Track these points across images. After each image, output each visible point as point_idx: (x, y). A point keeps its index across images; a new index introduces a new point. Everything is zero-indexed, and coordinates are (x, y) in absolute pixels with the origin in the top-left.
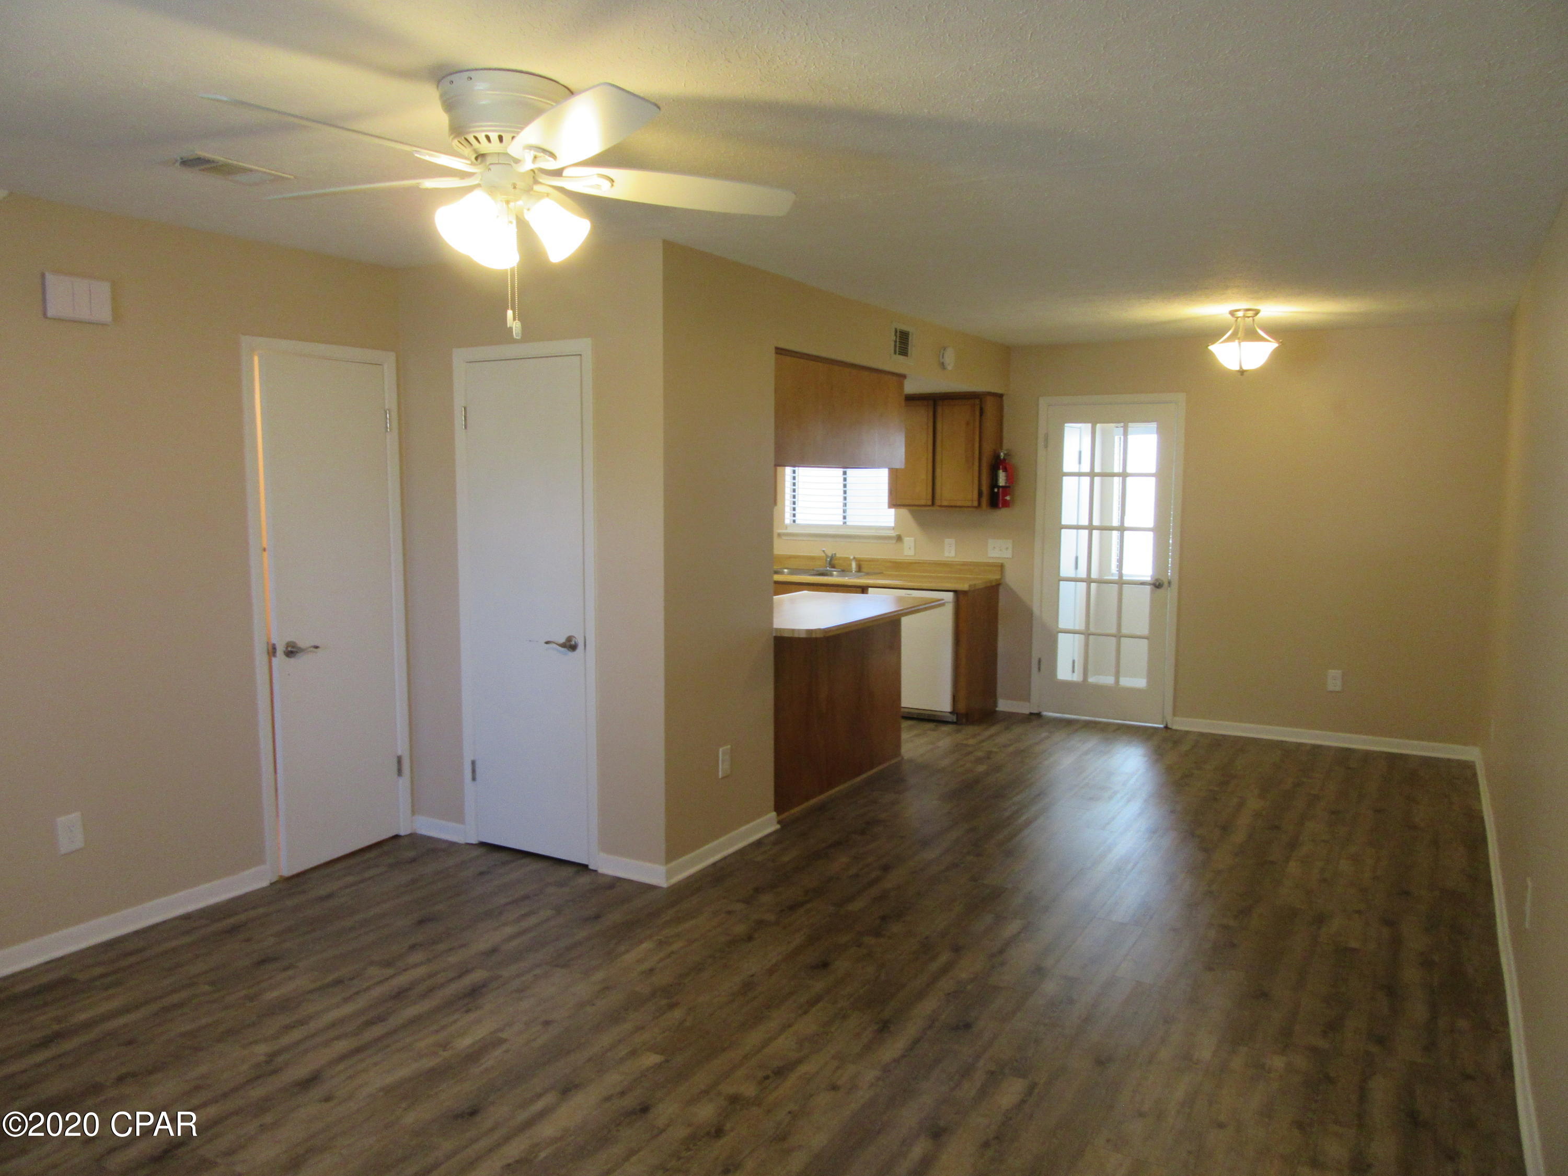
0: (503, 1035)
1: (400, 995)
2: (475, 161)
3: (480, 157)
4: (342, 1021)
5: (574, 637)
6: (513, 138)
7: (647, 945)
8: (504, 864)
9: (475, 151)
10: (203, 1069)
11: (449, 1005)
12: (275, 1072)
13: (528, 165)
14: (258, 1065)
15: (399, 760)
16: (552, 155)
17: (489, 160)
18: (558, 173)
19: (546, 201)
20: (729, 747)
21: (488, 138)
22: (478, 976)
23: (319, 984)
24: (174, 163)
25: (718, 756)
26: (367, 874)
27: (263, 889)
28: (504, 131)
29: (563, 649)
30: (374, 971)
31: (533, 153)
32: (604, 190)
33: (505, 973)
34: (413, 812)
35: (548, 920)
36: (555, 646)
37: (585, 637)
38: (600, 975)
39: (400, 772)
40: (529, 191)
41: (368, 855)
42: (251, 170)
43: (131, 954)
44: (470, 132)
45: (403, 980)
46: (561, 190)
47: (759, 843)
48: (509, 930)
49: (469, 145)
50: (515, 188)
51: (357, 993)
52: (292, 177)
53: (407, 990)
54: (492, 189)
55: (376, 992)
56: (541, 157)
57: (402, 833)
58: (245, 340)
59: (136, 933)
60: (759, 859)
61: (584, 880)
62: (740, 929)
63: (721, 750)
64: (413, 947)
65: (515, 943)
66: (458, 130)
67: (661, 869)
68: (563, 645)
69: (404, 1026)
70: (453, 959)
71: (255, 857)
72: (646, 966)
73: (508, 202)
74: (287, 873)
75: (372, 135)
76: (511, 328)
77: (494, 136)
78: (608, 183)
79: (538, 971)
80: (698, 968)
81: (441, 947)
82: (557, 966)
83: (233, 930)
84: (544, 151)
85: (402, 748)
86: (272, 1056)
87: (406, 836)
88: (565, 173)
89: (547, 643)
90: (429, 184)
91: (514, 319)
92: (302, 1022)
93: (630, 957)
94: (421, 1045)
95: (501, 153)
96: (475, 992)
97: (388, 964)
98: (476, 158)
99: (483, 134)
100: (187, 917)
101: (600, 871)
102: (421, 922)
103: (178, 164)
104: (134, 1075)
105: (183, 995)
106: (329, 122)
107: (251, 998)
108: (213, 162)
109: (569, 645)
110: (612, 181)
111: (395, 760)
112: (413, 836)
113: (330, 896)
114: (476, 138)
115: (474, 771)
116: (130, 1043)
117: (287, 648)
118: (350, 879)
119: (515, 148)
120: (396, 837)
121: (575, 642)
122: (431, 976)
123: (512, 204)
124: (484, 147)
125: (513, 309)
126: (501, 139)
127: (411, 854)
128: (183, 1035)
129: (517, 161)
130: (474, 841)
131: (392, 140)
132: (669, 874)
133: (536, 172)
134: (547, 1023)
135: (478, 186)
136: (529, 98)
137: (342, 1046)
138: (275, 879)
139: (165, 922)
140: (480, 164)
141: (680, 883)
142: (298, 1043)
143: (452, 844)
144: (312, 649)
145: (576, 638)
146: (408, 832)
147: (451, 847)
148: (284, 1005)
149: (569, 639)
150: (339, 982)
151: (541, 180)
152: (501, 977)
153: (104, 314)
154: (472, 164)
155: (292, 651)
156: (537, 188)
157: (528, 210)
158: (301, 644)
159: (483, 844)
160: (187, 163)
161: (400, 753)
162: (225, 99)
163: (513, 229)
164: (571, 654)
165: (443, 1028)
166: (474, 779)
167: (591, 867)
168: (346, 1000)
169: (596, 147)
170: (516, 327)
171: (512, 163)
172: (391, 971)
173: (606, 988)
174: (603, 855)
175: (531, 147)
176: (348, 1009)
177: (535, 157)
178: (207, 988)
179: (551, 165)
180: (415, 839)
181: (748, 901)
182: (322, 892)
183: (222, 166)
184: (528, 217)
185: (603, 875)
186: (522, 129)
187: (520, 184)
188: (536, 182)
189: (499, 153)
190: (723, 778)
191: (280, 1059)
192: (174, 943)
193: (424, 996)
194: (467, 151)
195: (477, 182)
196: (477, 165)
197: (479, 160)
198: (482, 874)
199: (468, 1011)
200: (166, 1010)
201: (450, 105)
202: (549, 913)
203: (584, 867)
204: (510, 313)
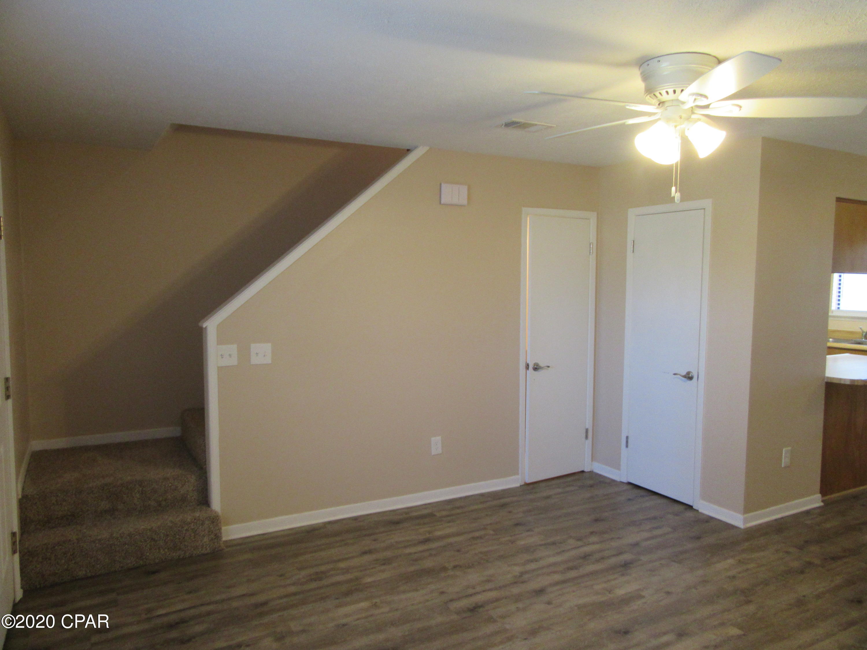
0: (643, 594)
1: (585, 557)
2: (658, 106)
3: (661, 103)
4: (555, 564)
5: (691, 372)
6: (682, 91)
7: (730, 561)
8: (642, 496)
9: (659, 100)
10: (491, 572)
11: (612, 569)
12: (523, 582)
13: (690, 104)
14: (515, 577)
15: (587, 431)
16: (706, 97)
17: (667, 104)
18: (707, 107)
19: (699, 123)
20: (790, 448)
21: (667, 92)
22: (627, 557)
23: (543, 542)
24: (501, 126)
25: (782, 454)
26: (568, 489)
27: (517, 488)
28: (676, 87)
29: (683, 379)
30: (572, 542)
31: (694, 97)
32: (736, 113)
33: (644, 558)
34: (592, 461)
35: (668, 533)
36: (679, 376)
37: (698, 373)
38: (700, 572)
39: (587, 437)
40: (688, 119)
41: (569, 479)
42: (536, 125)
43: (458, 508)
44: (657, 91)
45: (587, 549)
46: (708, 116)
47: (807, 513)
48: (646, 535)
49: (656, 97)
50: (681, 118)
51: (563, 551)
52: (555, 126)
53: (589, 555)
54: (668, 120)
55: (573, 553)
56: (698, 99)
57: (586, 470)
58: (524, 209)
59: (461, 498)
60: (809, 522)
61: (689, 514)
62: (795, 564)
63: (784, 450)
64: (592, 533)
65: (649, 542)
66: (650, 90)
67: (740, 516)
68: (684, 377)
69: (587, 575)
70: (614, 544)
71: (514, 470)
72: (730, 573)
73: (676, 127)
74: (529, 481)
75: (601, 100)
76: (674, 197)
77: (671, 91)
78: (738, 108)
79: (663, 562)
80: (766, 583)
81: (606, 536)
82: (674, 561)
83: (503, 506)
84: (701, 95)
85: (589, 424)
86: (522, 574)
87: (588, 472)
88: (710, 107)
89: (675, 374)
90: (630, 122)
91: (676, 192)
92: (536, 560)
93: (720, 566)
94: (597, 587)
95: (674, 100)
96: (626, 565)
97: (579, 539)
98: (659, 104)
99: (664, 91)
100: (482, 495)
101: (700, 511)
102: (596, 520)
103: (503, 126)
104: (460, 567)
105: (482, 533)
106: (579, 96)
107: (512, 542)
108: (519, 123)
109: (689, 377)
110: (740, 107)
111: (585, 431)
112: (591, 472)
113: (548, 497)
114: (660, 93)
115: (627, 442)
116: (458, 551)
117: (534, 366)
118: (560, 490)
119: (682, 97)
120: (583, 472)
121: (692, 375)
122: (601, 551)
123: (678, 127)
124: (665, 97)
125: (676, 186)
126: (675, 92)
127: (591, 482)
128: (481, 553)
129: (683, 103)
130: (625, 480)
131: (612, 101)
132: (745, 521)
133: (694, 107)
134: (668, 593)
135: (659, 119)
136: (693, 67)
137: (557, 577)
138: (523, 483)
139: (472, 496)
140: (661, 107)
141: (751, 528)
142: (534, 570)
143: (614, 481)
144: (546, 367)
145: (692, 373)
146: (589, 470)
147: (612, 483)
148: (527, 549)
149: (688, 373)
150: (554, 543)
151: (696, 112)
152: (641, 560)
153: (464, 201)
154: (657, 108)
155: (536, 368)
156: (693, 116)
157: (688, 129)
158: (541, 364)
159: (630, 483)
160: (508, 125)
161: (587, 427)
162: (537, 92)
163: (679, 141)
164: (689, 382)
165: (609, 581)
166: (627, 446)
167: (694, 507)
168: (558, 553)
169: (733, 89)
170: (677, 196)
171: (680, 104)
172: (580, 543)
173: (705, 582)
174: (702, 502)
175: (693, 94)
176: (559, 559)
177: (695, 100)
178: (492, 532)
179: (703, 102)
180: (592, 474)
181: (801, 548)
182: (545, 494)
183: (524, 124)
184: (687, 133)
185: (701, 513)
186: (689, 85)
187: (684, 116)
188: (693, 113)
189: (672, 100)
190: (785, 467)
191: (526, 576)
192: (476, 507)
193: (598, 561)
194: (655, 101)
195: (657, 118)
196: (660, 108)
197: (661, 105)
198: (629, 500)
199: (623, 575)
200: (474, 538)
201: (645, 78)
202: (670, 530)
203: (690, 507)
204: (673, 189)
